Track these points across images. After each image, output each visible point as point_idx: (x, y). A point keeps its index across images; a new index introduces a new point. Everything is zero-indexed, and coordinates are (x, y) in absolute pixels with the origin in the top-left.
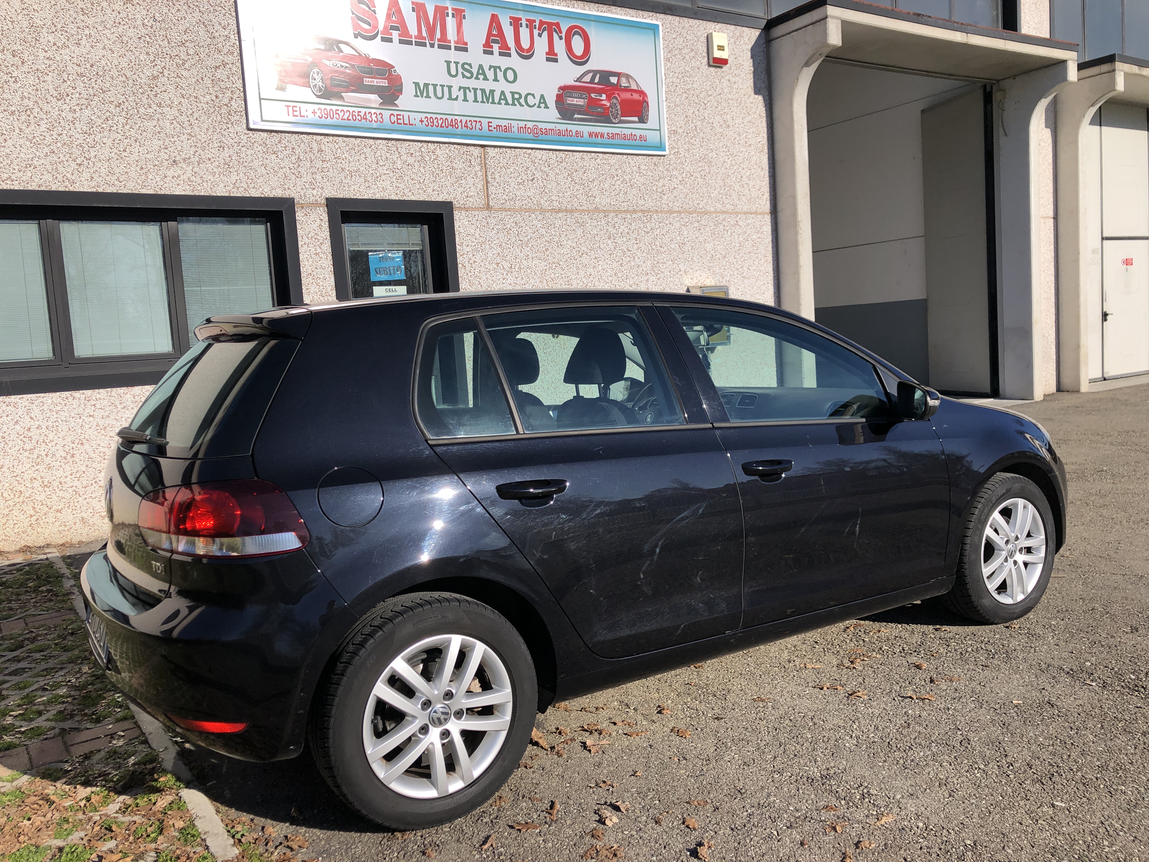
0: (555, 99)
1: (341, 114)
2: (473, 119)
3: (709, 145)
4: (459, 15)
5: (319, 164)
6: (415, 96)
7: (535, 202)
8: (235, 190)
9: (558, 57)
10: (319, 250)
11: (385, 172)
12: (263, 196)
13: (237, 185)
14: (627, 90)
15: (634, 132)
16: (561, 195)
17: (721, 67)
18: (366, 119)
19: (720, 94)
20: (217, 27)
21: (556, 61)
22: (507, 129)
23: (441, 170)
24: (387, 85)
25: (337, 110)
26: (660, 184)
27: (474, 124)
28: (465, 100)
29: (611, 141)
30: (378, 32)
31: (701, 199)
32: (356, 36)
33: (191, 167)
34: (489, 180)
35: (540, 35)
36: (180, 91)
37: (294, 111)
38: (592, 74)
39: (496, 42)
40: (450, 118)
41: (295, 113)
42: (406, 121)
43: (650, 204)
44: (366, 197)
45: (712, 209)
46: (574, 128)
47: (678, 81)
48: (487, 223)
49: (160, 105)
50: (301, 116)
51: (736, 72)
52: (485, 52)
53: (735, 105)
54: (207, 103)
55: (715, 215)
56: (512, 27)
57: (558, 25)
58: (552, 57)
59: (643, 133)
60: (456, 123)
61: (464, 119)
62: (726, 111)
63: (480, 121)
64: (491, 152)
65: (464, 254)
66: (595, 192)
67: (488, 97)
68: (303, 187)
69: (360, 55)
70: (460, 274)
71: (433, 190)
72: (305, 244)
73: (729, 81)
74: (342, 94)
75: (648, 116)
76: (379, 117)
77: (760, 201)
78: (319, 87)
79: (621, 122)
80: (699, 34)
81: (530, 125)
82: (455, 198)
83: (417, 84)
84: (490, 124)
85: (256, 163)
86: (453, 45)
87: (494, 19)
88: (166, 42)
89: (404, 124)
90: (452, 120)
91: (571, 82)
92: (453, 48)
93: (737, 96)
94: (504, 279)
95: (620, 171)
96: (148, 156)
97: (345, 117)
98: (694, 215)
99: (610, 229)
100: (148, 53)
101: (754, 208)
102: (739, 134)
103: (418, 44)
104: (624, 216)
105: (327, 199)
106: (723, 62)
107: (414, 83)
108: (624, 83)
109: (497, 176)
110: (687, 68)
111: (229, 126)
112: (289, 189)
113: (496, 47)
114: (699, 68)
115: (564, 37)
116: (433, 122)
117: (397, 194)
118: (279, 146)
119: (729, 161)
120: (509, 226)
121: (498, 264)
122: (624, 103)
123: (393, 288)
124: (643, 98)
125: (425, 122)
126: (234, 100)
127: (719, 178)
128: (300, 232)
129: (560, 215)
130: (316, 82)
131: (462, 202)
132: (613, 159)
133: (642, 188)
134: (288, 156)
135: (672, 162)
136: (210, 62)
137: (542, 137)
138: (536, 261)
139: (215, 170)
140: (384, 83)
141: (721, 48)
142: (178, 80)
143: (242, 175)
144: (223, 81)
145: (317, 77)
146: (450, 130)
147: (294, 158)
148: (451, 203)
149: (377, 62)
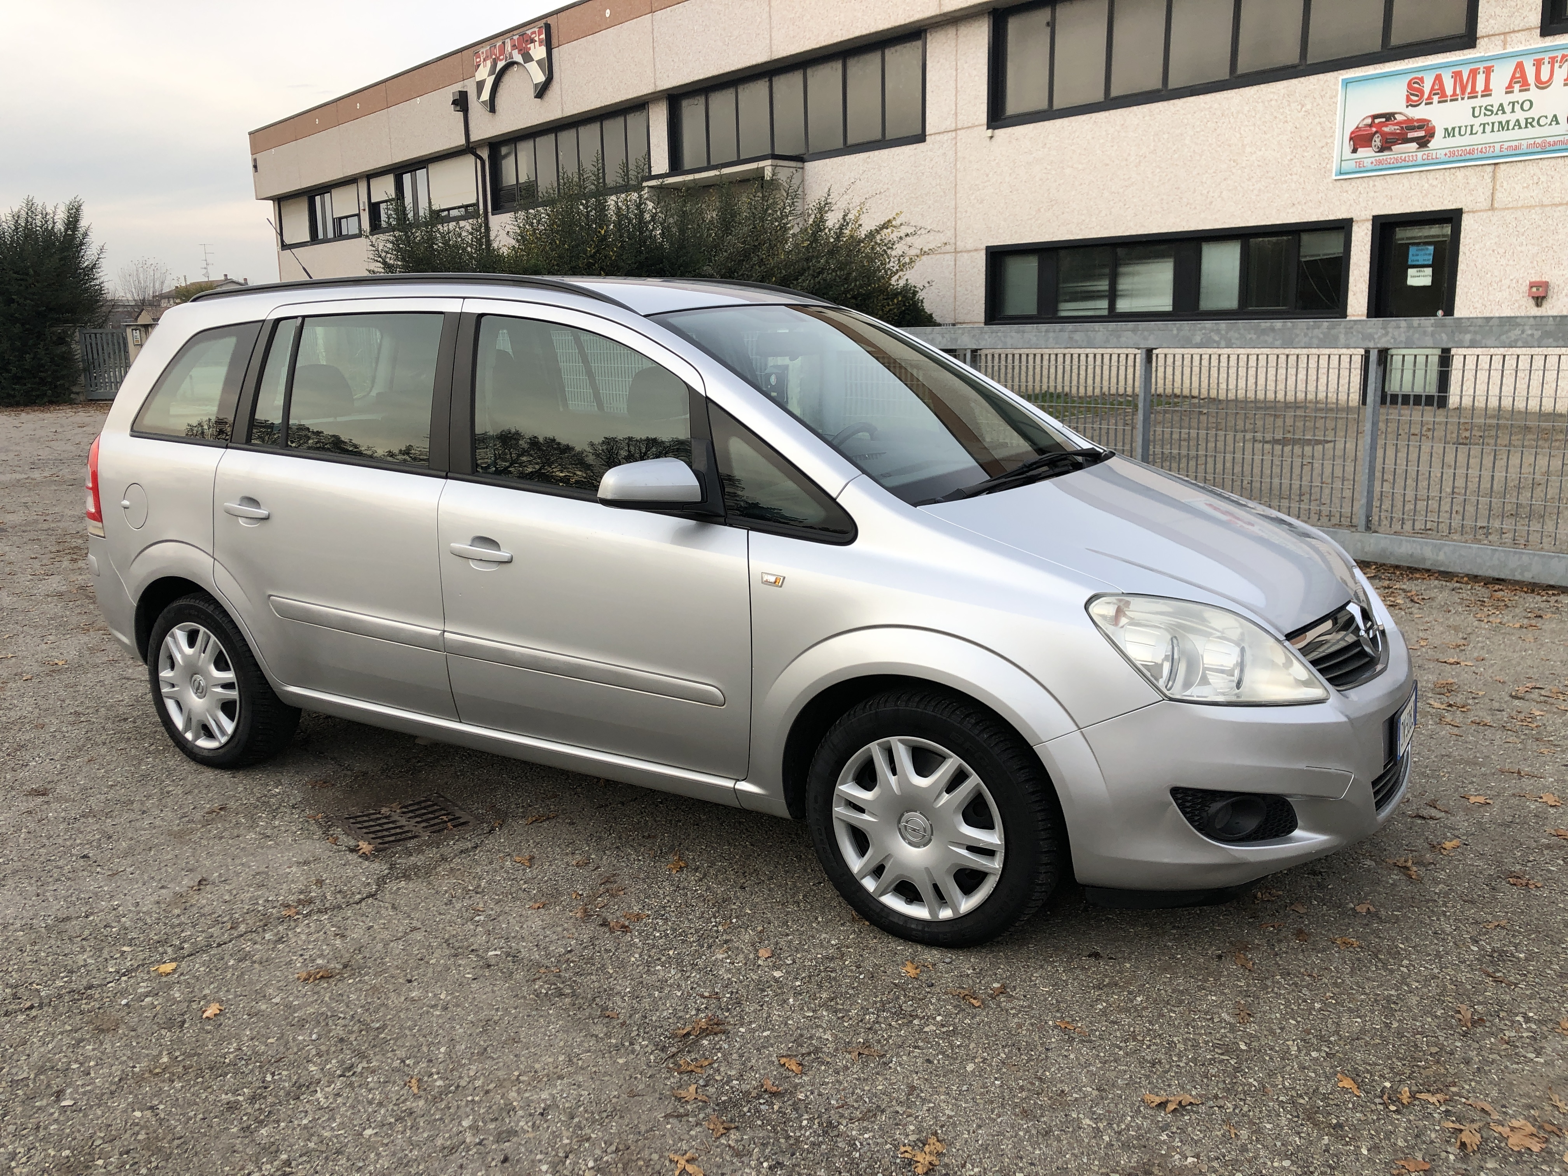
1: (1390, 161)
2: (1489, 145)
4: (1488, 71)
5: (1372, 194)
6: (1443, 138)
7: (1537, 200)
8: (1321, 216)
10: (1364, 248)
11: (1415, 194)
12: (1336, 218)
13: (1324, 213)
18: (1406, 161)
20: (1327, 123)
22: (1516, 148)
23: (1458, 186)
24: (1424, 135)
25: (1387, 159)
27: (1489, 149)
28: (1484, 132)
30: (1424, 100)
32: (1407, 107)
33: (1301, 206)
34: (1497, 188)
35: (1561, 67)
36: (1303, 164)
39: (1518, 82)
40: (1468, 148)
41: (1361, 165)
42: (1435, 157)
44: (1399, 212)
48: (1490, 221)
50: (1364, 166)
52: (1507, 93)
54: (1315, 168)
56: (1536, 67)
60: (1474, 151)
61: (1480, 147)
63: (1495, 146)
64: (1502, 168)
65: (1466, 245)
67: (1504, 126)
68: (1361, 210)
69: (1408, 119)
70: (1460, 259)
71: (1449, 202)
72: (1356, 245)
74: (1392, 147)
76: (1415, 157)
78: (1378, 146)
81: (1539, 141)
82: (1465, 205)
83: (1446, 130)
84: (1503, 147)
85: (1334, 200)
86: (1479, 94)
87: (1520, 66)
89: (1433, 159)
90: (1472, 149)
92: (1479, 96)
94: (1497, 262)
96: (1282, 203)
97: (1392, 162)
103: (1451, 100)
105: (1373, 216)
107: (1444, 129)
109: (1505, 184)
111: (1323, 179)
112: (1351, 212)
113: (1517, 87)
116: (1456, 154)
117: (1421, 207)
118: (1349, 187)
120: (1508, 221)
121: (1493, 251)
123: (1422, 269)
125: (1449, 155)
126: (1327, 165)
128: (1354, 238)
130: (1376, 143)
131: (1471, 207)
134: (1353, 192)
136: (1320, 145)
137: (1548, 149)
138: (1530, 247)
139: (1313, 206)
140: (1421, 133)
142: (1302, 158)
143: (1326, 207)
145: (1377, 141)
146: (1468, 157)
147: (1357, 193)
148: (1461, 209)
149: (1419, 120)
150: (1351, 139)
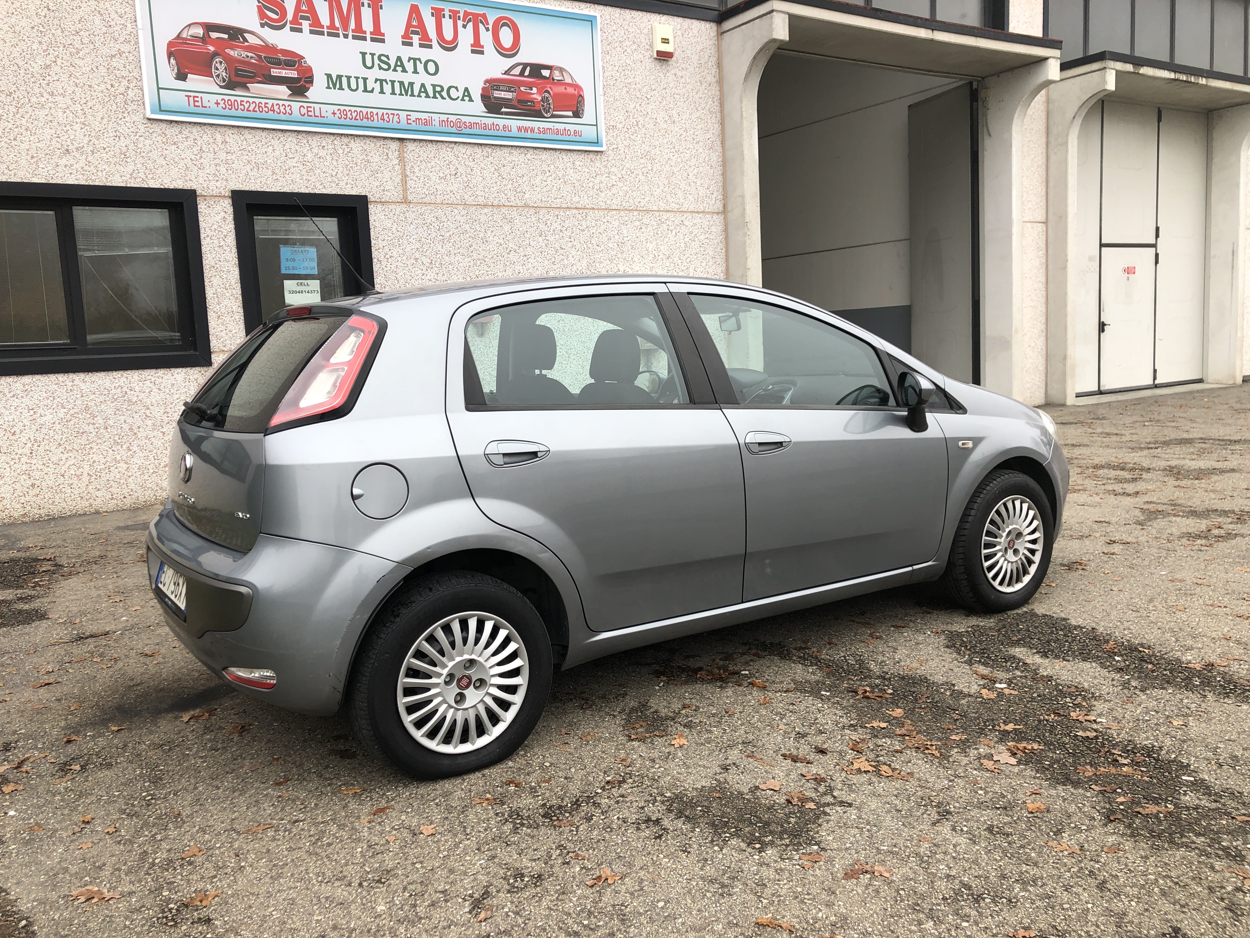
0: (480, 92)
1: (247, 105)
2: (390, 112)
3: (652, 141)
4: (375, 5)
5: (223, 156)
6: (327, 88)
7: (459, 197)
8: (132, 181)
9: (485, 49)
10: (222, 243)
11: (295, 164)
12: (162, 187)
13: (134, 175)
14: (560, 83)
15: (568, 127)
16: (486, 190)
17: (667, 60)
18: (274, 111)
19: (665, 89)
20: (113, 15)
21: (482, 53)
22: (426, 122)
23: (356, 164)
24: (296, 76)
25: (241, 101)
26: (597, 181)
27: (391, 117)
28: (382, 92)
29: (542, 136)
30: (287, 22)
31: (643, 197)
32: (262, 26)
33: (84, 157)
34: (408, 173)
35: (464, 26)
36: (74, 80)
37: (195, 101)
38: (522, 66)
39: (416, 33)
40: (365, 110)
41: (196, 104)
42: (317, 114)
43: (585, 201)
44: (273, 190)
45: (655, 208)
46: (501, 122)
47: (618, 74)
48: (406, 218)
49: (52, 94)
50: (203, 107)
51: (683, 66)
52: (404, 44)
53: (682, 100)
54: (102, 92)
55: (658, 215)
56: (434, 18)
57: (484, 16)
58: (477, 49)
59: (577, 128)
60: (372, 116)
61: (380, 112)
62: (672, 106)
63: (397, 114)
64: (411, 146)
65: (379, 249)
66: (525, 188)
67: (407, 89)
68: (206, 179)
69: (267, 46)
70: (375, 268)
71: (347, 184)
72: (208, 236)
73: (675, 75)
74: (248, 85)
75: (583, 110)
76: (288, 109)
77: (709, 201)
78: (223, 78)
79: (553, 116)
80: (643, 25)
81: (453, 118)
82: (370, 192)
83: (329, 76)
84: (409, 117)
85: (154, 155)
86: (368, 36)
87: (415, 10)
88: (60, 30)
89: (315, 116)
90: (367, 112)
91: (498, 75)
92: (368, 39)
93: (684, 90)
94: (423, 275)
95: (552, 167)
96: (39, 145)
97: (251, 108)
98: (635, 213)
99: (542, 226)
100: (40, 43)
101: (702, 207)
102: (686, 131)
103: (329, 34)
104: (557, 213)
105: (232, 191)
106: (669, 55)
107: (326, 74)
108: (557, 76)
109: (417, 170)
110: (628, 62)
111: (126, 115)
112: (190, 180)
113: (416, 39)
114: (641, 62)
115: (491, 29)
116: (346, 115)
117: (307, 187)
118: (180, 136)
119: (673, 158)
120: (428, 221)
121: (416, 259)
122: (556, 96)
123: (305, 282)
124: (578, 92)
125: (338, 115)
126: (130, 90)
127: (663, 176)
128: (202, 225)
129: (486, 210)
130: (218, 72)
131: (378, 196)
132: (544, 155)
133: (577, 184)
134: (190, 147)
135: (610, 158)
136: (105, 51)
137: (464, 131)
138: (459, 257)
139: (111, 160)
140: (293, 74)
141: (665, 41)
142: (72, 69)
143: (139, 165)
144: (119, 70)
145: (220, 67)
146: (365, 122)
147: (196, 149)
148: (366, 197)
149: (285, 52)
150: (170, 55)
